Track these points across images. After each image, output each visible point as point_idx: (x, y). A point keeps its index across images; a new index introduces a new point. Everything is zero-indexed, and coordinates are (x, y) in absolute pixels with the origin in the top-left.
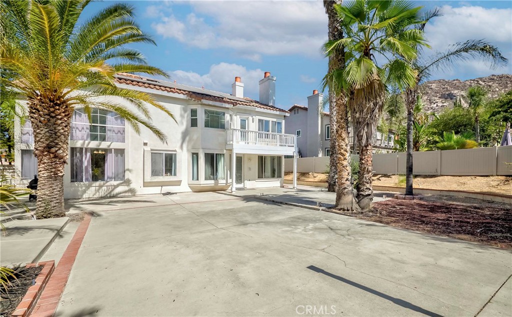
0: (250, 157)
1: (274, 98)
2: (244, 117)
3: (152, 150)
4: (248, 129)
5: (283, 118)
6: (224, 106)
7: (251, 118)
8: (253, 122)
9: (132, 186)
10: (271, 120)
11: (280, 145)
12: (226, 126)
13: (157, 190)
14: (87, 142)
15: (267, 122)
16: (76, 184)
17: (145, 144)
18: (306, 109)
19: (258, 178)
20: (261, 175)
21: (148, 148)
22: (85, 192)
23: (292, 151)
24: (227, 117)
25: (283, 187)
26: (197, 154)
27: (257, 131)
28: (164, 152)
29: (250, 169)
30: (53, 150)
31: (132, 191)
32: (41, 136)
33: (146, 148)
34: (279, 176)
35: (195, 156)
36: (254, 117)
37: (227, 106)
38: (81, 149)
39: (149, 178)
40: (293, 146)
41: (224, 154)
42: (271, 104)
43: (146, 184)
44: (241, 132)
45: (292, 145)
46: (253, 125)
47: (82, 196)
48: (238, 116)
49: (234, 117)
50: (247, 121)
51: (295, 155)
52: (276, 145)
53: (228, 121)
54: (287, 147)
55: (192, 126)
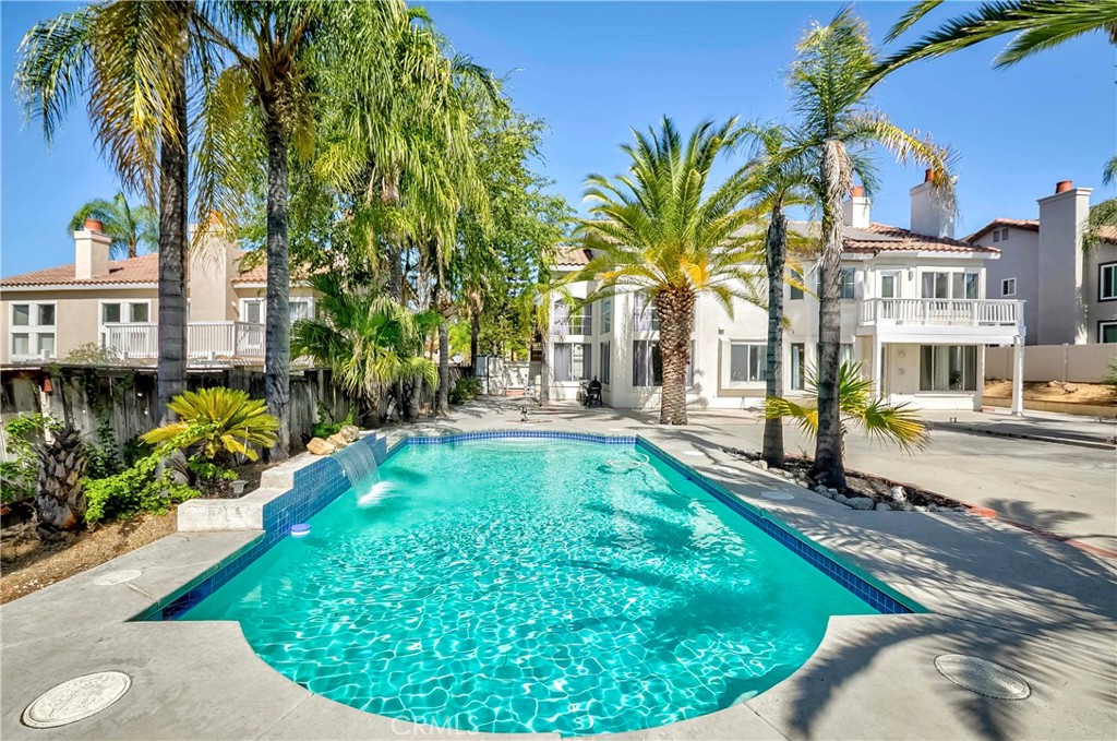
0: (902, 349)
1: (951, 220)
2: (890, 271)
3: (732, 341)
4: (899, 295)
5: (983, 264)
6: (854, 258)
7: (905, 272)
8: (910, 279)
9: (703, 394)
10: (951, 270)
11: (980, 324)
12: (857, 293)
13: (735, 402)
14: (651, 332)
15: (942, 277)
16: (639, 388)
17: (721, 332)
18: (1034, 229)
19: (921, 389)
20: (927, 383)
21: (724, 338)
22: (647, 399)
23: (1009, 335)
24: (859, 276)
25: (981, 411)
26: (801, 346)
27: (919, 297)
28: (749, 344)
29: (902, 371)
30: (684, 348)
31: (702, 401)
32: (671, 333)
33: (722, 337)
34: (972, 387)
35: (796, 348)
36: (912, 269)
37: (861, 256)
38: (644, 342)
39: (726, 383)
40: (1013, 324)
41: (851, 345)
42: (943, 235)
43: (721, 393)
44: (885, 303)
45: (1012, 321)
46: (910, 286)
47: (644, 405)
48: (878, 272)
49: (870, 274)
50: (895, 278)
51: (1019, 342)
52: (971, 323)
53: (861, 284)
54: (997, 327)
55: (792, 298)
